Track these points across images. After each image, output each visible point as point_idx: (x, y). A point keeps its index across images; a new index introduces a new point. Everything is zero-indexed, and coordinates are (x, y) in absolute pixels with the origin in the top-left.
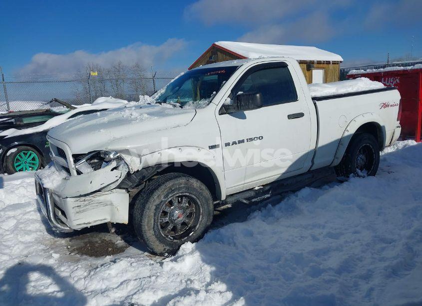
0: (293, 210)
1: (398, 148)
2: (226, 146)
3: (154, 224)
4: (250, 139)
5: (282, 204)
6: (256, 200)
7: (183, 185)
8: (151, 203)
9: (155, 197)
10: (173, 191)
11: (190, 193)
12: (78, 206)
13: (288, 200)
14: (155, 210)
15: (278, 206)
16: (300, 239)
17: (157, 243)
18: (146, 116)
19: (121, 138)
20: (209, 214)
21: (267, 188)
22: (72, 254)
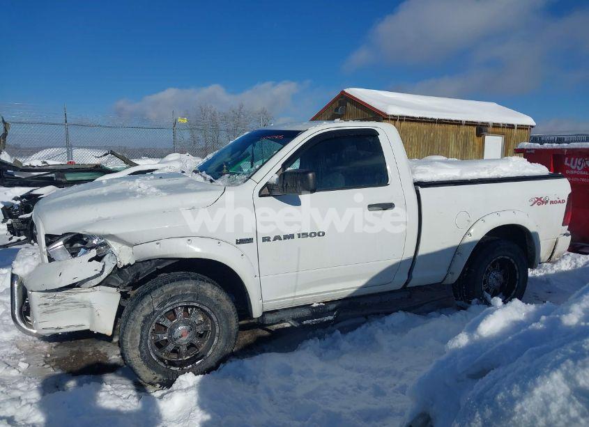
0: (370, 344)
1: (576, 266)
2: (263, 241)
3: (141, 341)
4: (303, 234)
5: (358, 332)
6: (309, 322)
7: (189, 292)
8: (137, 311)
9: (145, 305)
10: (172, 299)
11: (200, 304)
12: (45, 304)
13: (367, 326)
14: (144, 322)
15: (350, 335)
16: (354, 390)
17: (144, 368)
18: (154, 190)
19: (108, 219)
20: (230, 337)
21: (332, 307)
22: (47, 366)
